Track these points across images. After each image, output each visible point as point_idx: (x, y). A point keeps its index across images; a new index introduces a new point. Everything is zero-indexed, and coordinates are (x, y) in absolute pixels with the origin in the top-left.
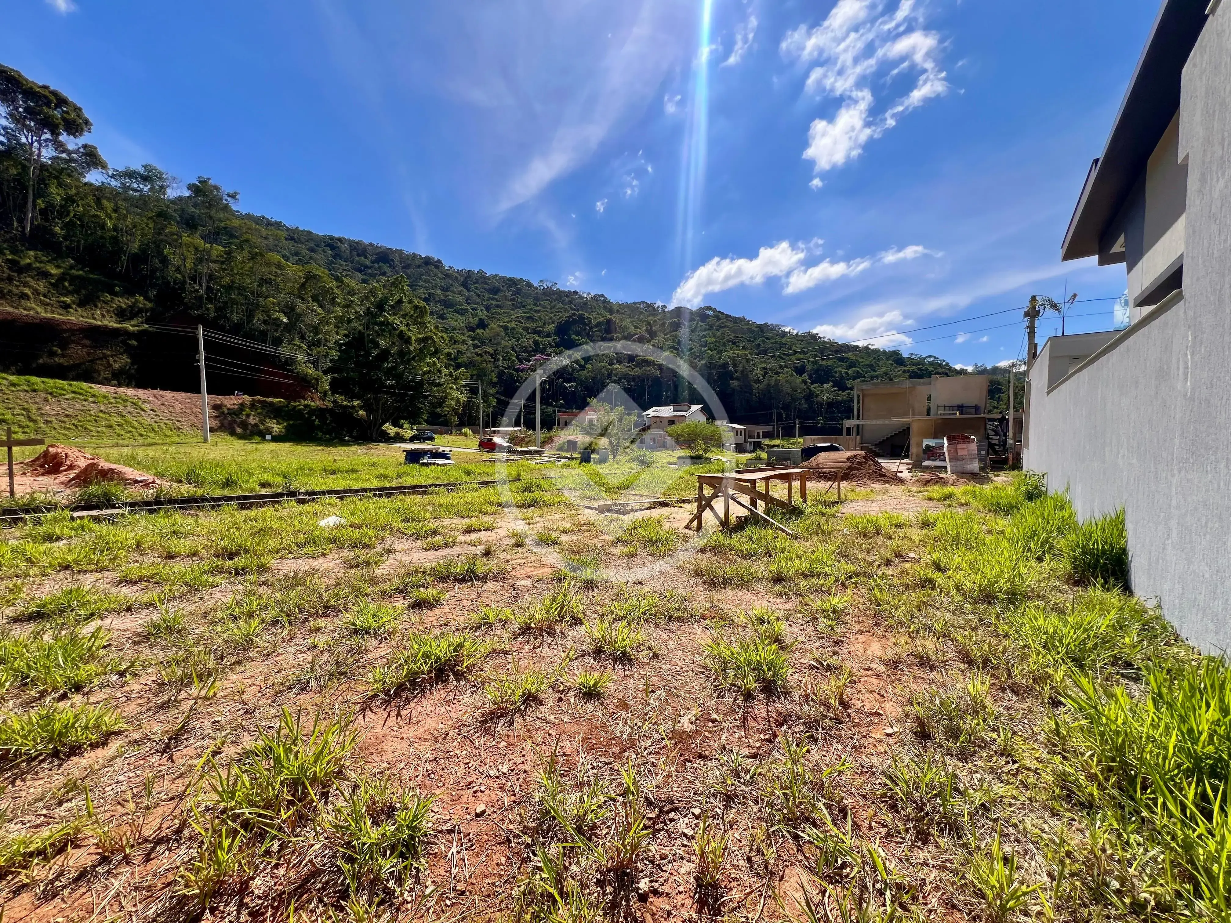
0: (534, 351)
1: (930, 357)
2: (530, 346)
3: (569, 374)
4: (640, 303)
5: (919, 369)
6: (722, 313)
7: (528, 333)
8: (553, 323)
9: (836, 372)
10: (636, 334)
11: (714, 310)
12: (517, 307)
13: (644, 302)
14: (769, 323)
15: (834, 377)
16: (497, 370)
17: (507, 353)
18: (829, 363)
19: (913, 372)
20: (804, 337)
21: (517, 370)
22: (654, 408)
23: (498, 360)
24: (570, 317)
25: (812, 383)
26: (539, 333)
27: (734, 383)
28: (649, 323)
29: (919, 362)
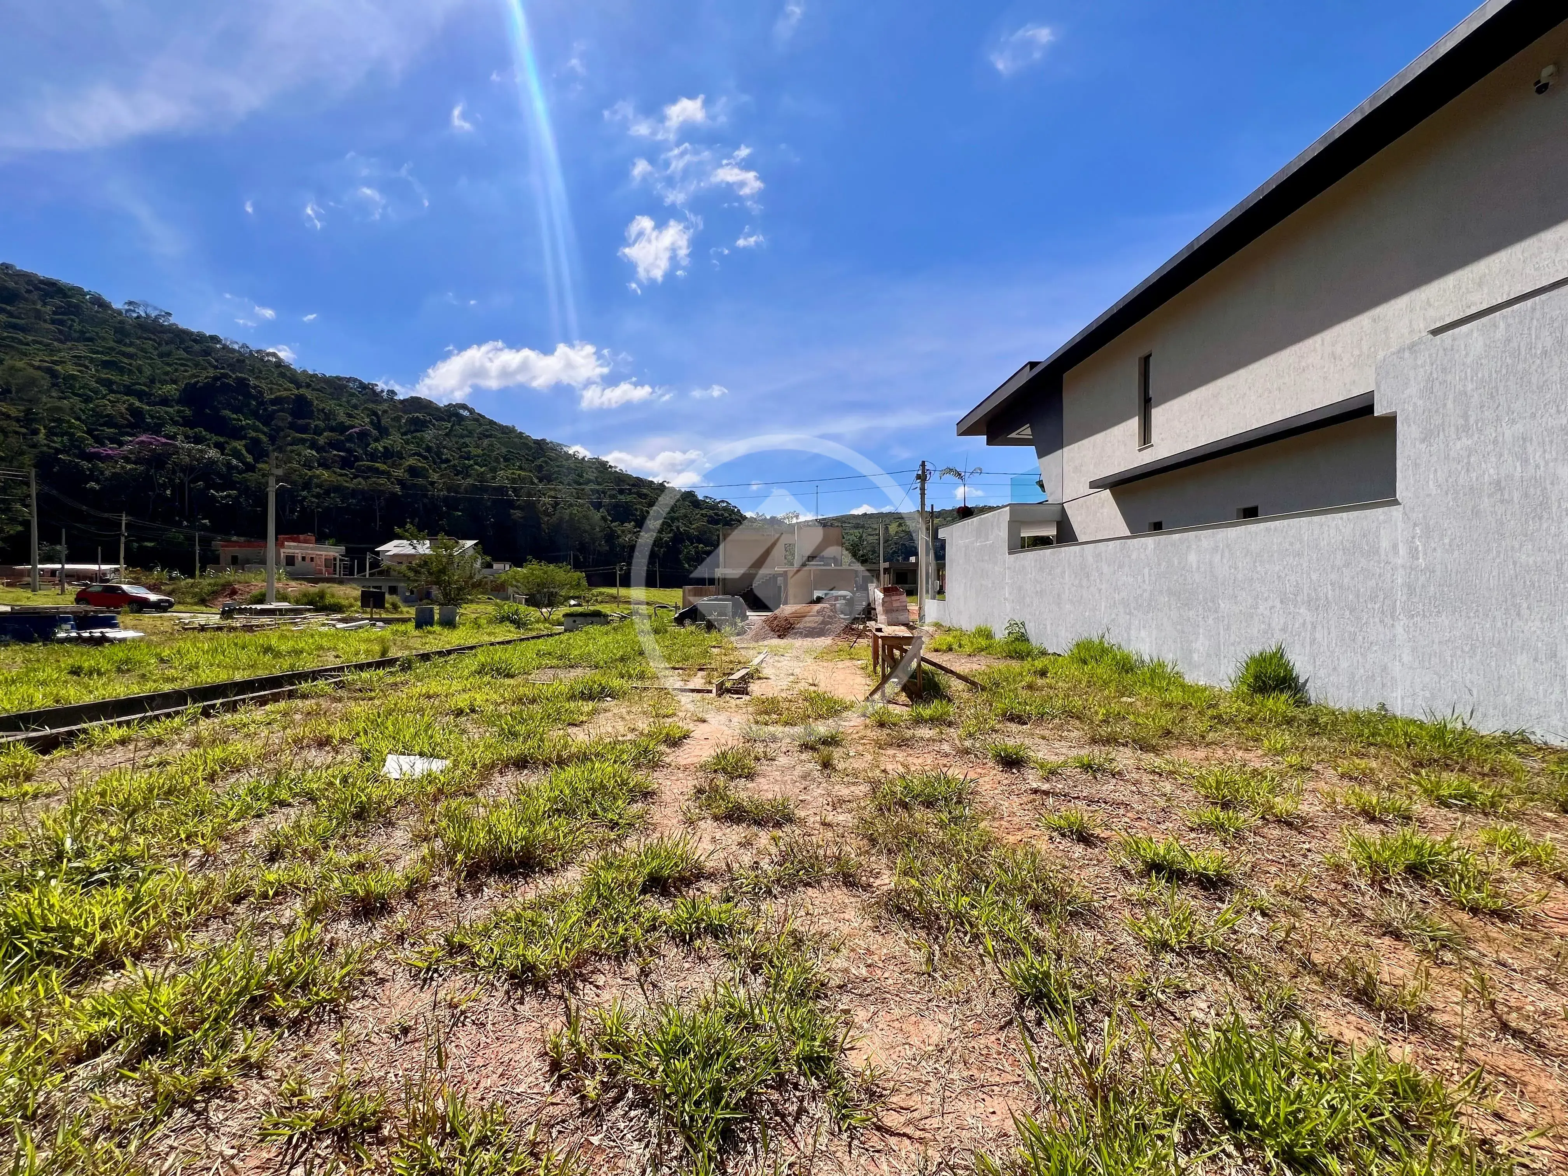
0: (131, 425)
1: (723, 501)
2: (122, 415)
3: (220, 475)
4: (349, 380)
5: (716, 514)
6: (483, 417)
7: (112, 391)
8: (174, 382)
9: (636, 510)
10: (353, 427)
11: (471, 411)
12: (68, 338)
13: (355, 380)
14: (548, 440)
15: (634, 515)
16: (35, 451)
17: (59, 421)
18: (629, 498)
19: (711, 516)
20: (594, 463)
21: (90, 457)
22: (396, 542)
23: (36, 432)
24: (216, 379)
25: (612, 522)
26: (140, 395)
27: (517, 514)
28: (375, 414)
29: (714, 506)
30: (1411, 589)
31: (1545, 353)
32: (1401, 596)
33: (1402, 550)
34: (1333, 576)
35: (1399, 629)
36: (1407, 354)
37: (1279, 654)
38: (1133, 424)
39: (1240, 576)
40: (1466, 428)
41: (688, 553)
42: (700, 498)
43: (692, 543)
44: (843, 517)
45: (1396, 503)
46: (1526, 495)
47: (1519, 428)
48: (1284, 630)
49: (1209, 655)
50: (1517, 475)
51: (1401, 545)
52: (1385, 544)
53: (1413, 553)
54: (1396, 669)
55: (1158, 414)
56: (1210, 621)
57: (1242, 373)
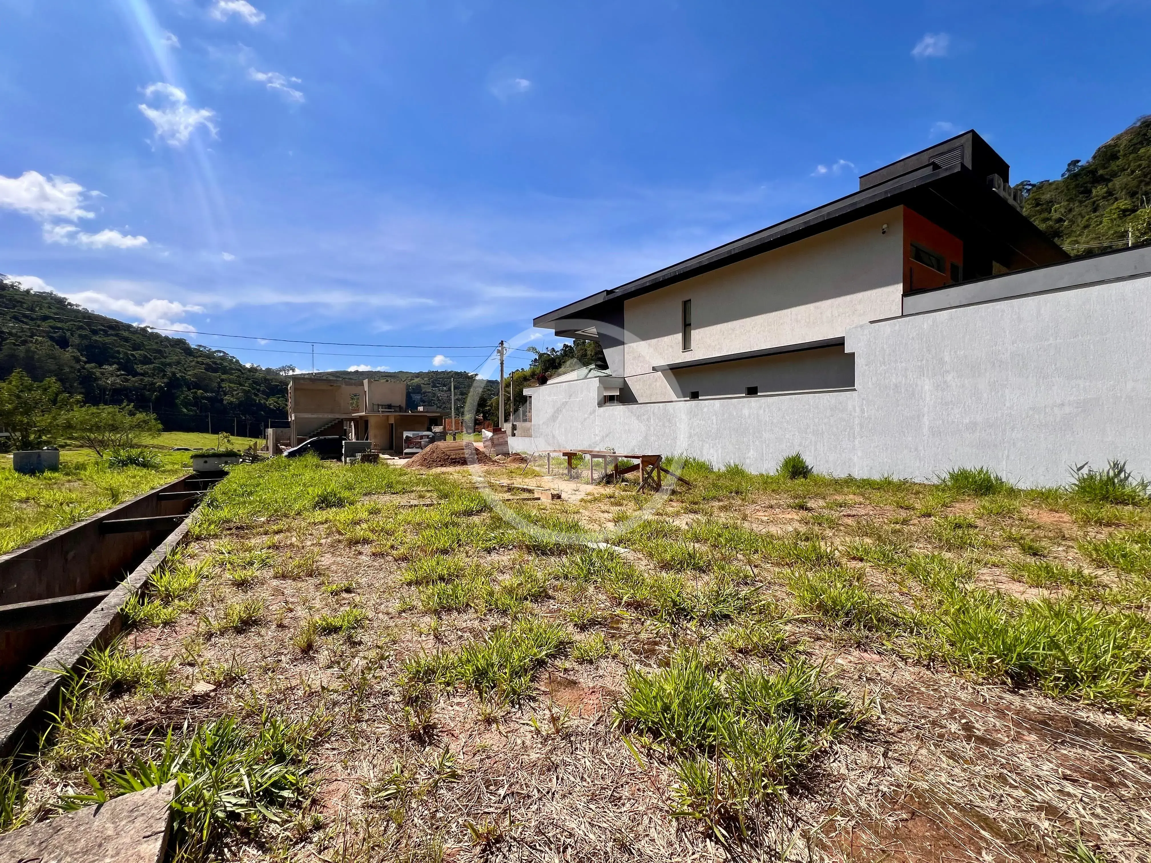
1: (220, 351)
5: (213, 363)
9: (118, 352)
18: (107, 340)
19: (207, 364)
25: (86, 363)
29: (210, 355)
30: (861, 426)
31: (913, 338)
32: (857, 429)
33: (858, 409)
34: (826, 420)
35: (857, 442)
36: (859, 329)
37: (798, 456)
38: (679, 336)
39: (775, 421)
40: (884, 363)
41: (185, 398)
42: (193, 346)
43: (189, 389)
44: (337, 372)
45: (855, 390)
46: (907, 390)
47: (903, 364)
48: (800, 445)
49: (756, 460)
50: (903, 382)
51: (857, 408)
52: (850, 407)
53: (862, 411)
54: (855, 459)
55: (696, 334)
56: (757, 443)
57: (748, 320)
